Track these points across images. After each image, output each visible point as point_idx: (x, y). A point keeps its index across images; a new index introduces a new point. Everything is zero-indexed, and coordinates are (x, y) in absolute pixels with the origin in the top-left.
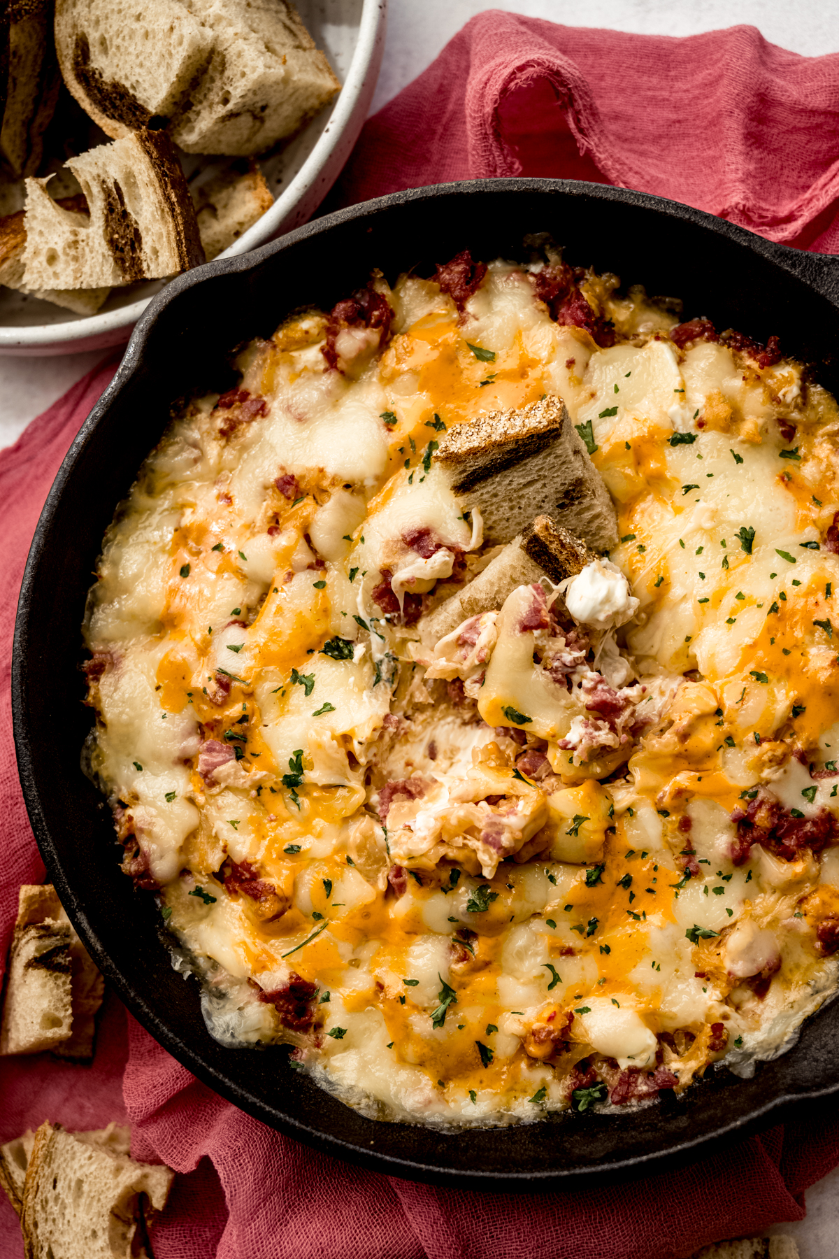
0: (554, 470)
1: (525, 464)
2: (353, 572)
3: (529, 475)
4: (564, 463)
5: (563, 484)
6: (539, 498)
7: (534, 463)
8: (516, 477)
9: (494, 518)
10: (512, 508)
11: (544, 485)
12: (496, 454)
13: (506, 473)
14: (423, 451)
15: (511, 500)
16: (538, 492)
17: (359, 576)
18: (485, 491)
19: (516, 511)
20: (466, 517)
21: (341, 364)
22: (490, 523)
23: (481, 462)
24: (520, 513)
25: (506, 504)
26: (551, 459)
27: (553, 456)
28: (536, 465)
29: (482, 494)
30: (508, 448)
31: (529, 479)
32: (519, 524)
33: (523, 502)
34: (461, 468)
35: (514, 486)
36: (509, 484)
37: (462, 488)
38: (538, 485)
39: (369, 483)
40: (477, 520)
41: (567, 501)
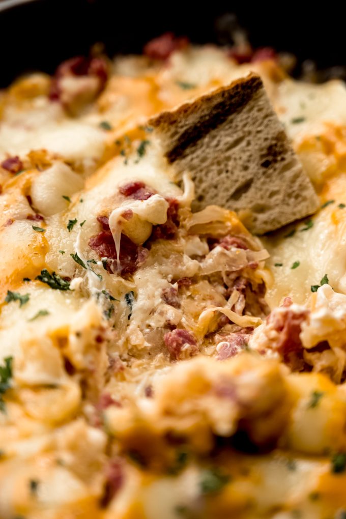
0: (257, 124)
1: (231, 122)
2: (72, 224)
3: (236, 132)
4: (266, 116)
5: (266, 139)
6: (245, 157)
7: (239, 119)
8: (224, 136)
9: (204, 186)
10: (220, 172)
11: (249, 144)
12: (205, 111)
13: (213, 132)
14: (136, 144)
15: (219, 163)
16: (243, 151)
17: (77, 227)
18: (195, 155)
19: (224, 175)
20: (180, 184)
21: (65, 97)
22: (200, 191)
23: (192, 120)
24: (228, 177)
25: (215, 168)
26: (254, 113)
27: (256, 109)
28: (241, 121)
29: (192, 159)
30: (215, 102)
31: (235, 137)
32: (227, 190)
33: (231, 163)
34: (173, 129)
35: (221, 146)
36: (217, 145)
37: (174, 155)
38: (244, 144)
39: (88, 163)
40: (188, 185)
41: (270, 158)
